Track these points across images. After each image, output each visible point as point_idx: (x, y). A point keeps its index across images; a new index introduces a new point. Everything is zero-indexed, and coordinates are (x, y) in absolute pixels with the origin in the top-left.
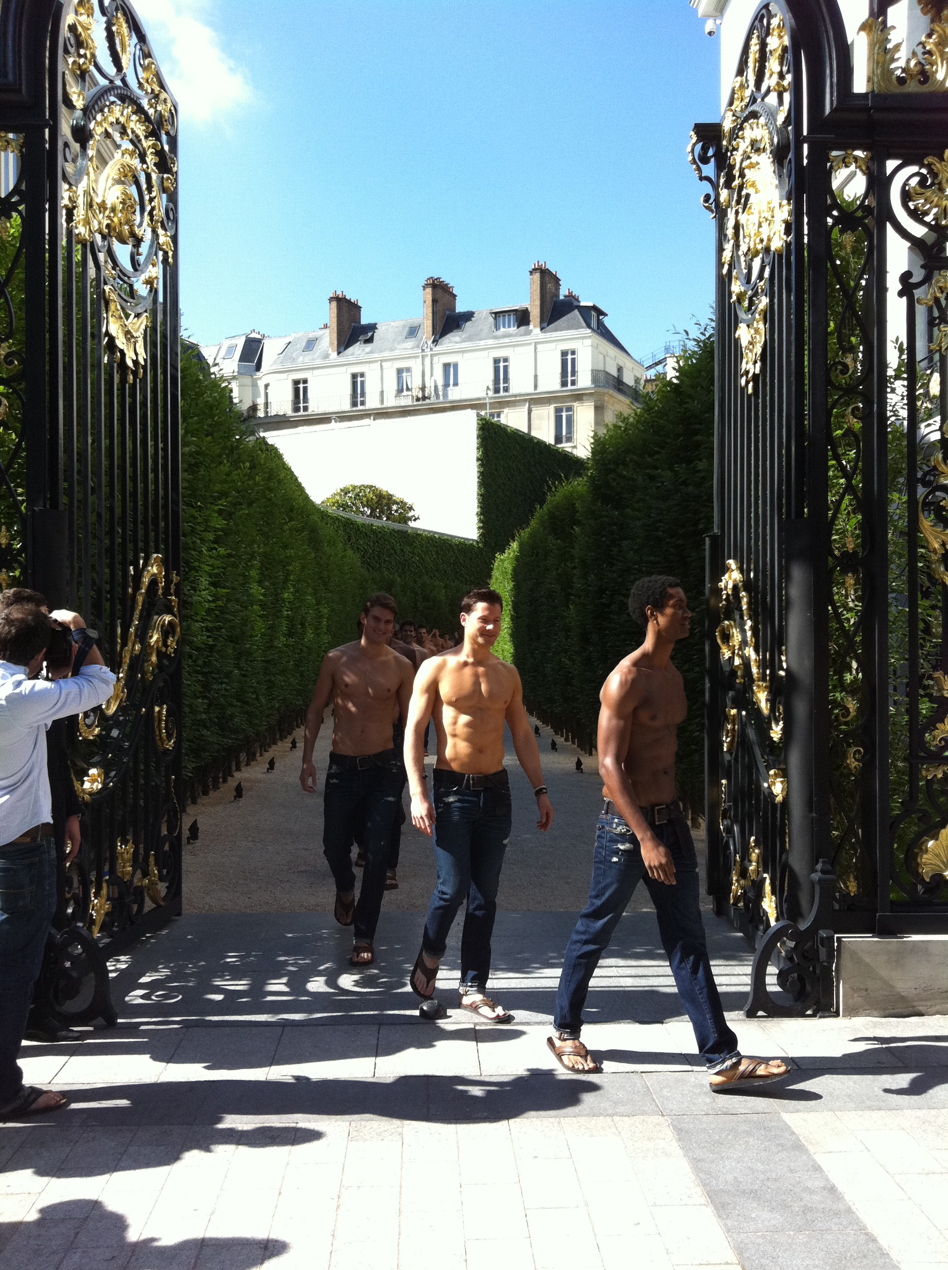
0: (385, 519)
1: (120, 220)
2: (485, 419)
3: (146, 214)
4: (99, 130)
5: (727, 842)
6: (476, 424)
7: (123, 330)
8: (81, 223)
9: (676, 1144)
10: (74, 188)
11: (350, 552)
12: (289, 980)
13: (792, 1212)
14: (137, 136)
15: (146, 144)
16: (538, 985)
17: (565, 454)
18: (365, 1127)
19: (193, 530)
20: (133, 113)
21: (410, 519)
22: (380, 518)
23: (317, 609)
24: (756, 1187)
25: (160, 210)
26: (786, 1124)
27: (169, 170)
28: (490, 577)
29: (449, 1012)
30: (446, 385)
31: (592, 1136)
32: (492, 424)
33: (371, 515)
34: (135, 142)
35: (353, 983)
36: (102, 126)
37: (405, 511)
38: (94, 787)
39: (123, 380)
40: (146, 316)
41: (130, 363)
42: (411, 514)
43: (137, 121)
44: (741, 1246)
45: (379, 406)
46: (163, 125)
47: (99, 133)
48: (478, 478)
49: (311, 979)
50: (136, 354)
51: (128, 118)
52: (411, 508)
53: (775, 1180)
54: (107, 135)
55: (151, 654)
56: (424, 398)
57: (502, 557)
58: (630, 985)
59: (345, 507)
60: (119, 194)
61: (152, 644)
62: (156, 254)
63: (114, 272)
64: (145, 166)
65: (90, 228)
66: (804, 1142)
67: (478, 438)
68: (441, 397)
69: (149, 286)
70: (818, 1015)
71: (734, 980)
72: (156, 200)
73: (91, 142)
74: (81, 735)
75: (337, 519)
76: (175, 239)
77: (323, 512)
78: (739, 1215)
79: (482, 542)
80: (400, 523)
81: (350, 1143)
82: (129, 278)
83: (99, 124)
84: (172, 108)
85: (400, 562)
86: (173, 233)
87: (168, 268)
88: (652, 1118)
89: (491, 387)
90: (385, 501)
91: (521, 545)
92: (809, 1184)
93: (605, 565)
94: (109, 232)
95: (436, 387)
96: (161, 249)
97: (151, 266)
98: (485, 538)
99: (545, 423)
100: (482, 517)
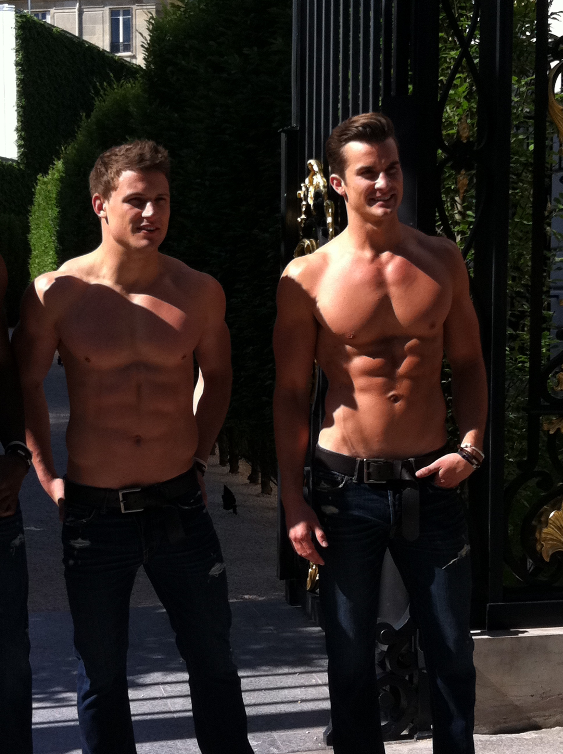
2: (27, 18)
6: (15, 22)
17: (123, 63)
32: (37, 23)
48: (18, 86)
91: (66, 163)
98: (27, 159)
99: (99, 28)
100: (23, 133)
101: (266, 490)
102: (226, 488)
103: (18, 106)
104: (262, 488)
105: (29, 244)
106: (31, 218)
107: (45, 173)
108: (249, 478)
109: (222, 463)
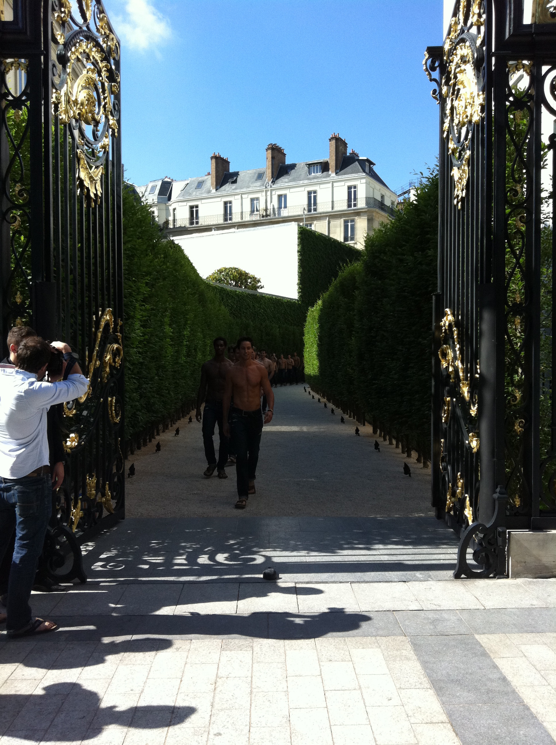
0: (243, 287)
1: (86, 110)
2: (303, 227)
3: (101, 107)
4: (73, 57)
5: (444, 476)
6: (297, 230)
7: (88, 176)
8: (63, 112)
9: (413, 653)
10: (59, 92)
11: (223, 307)
12: (187, 557)
13: (480, 692)
14: (96, 61)
15: (101, 65)
16: (332, 560)
17: (350, 248)
18: (231, 642)
19: (130, 294)
20: (94, 46)
21: (258, 287)
22: (241, 287)
23: (204, 341)
24: (460, 678)
25: (110, 104)
26: (477, 641)
27: (115, 81)
28: (305, 321)
29: (281, 576)
30: (280, 208)
31: (363, 648)
32: (307, 230)
33: (235, 285)
34: (95, 64)
35: (224, 559)
36: (75, 54)
37: (255, 282)
38: (73, 444)
39: (89, 205)
40: (102, 168)
41: (92, 195)
42: (259, 284)
43: (96, 51)
44: (451, 712)
45: (240, 220)
46: (111, 54)
47: (73, 58)
48: (299, 262)
49: (200, 556)
50: (96, 190)
51: (91, 50)
52: (259, 281)
53: (471, 674)
54: (78, 59)
55: (106, 367)
56: (267, 215)
57: (312, 309)
58: (386, 560)
59: (220, 280)
60: (85, 95)
61: (107, 361)
62: (108, 131)
63: (83, 141)
64: (101, 78)
65: (68, 115)
66: (488, 652)
67: (298, 239)
68: (277, 215)
69: (103, 150)
70: (497, 577)
71: (448, 557)
72: (108, 99)
73: (69, 64)
74: (65, 414)
75: (216, 288)
76: (119, 121)
77: (207, 284)
78: (449, 694)
79: (300, 301)
80: (252, 290)
81: (222, 652)
82: (92, 145)
83: (73, 53)
84: (117, 44)
85: (252, 313)
86: (118, 118)
87: (115, 139)
88: (399, 637)
89: (306, 208)
90: (244, 277)
91: (323, 302)
92: (491, 676)
93: (373, 313)
94: (80, 118)
95: (274, 209)
96: (111, 128)
97: (104, 138)
98: (302, 298)
99: (338, 230)
100: (301, 286)
101: (425, 466)
102: (405, 463)
103: (298, 272)
104: (424, 465)
105: (304, 342)
106: (304, 329)
107: (313, 306)
108: (417, 460)
109: (403, 452)
